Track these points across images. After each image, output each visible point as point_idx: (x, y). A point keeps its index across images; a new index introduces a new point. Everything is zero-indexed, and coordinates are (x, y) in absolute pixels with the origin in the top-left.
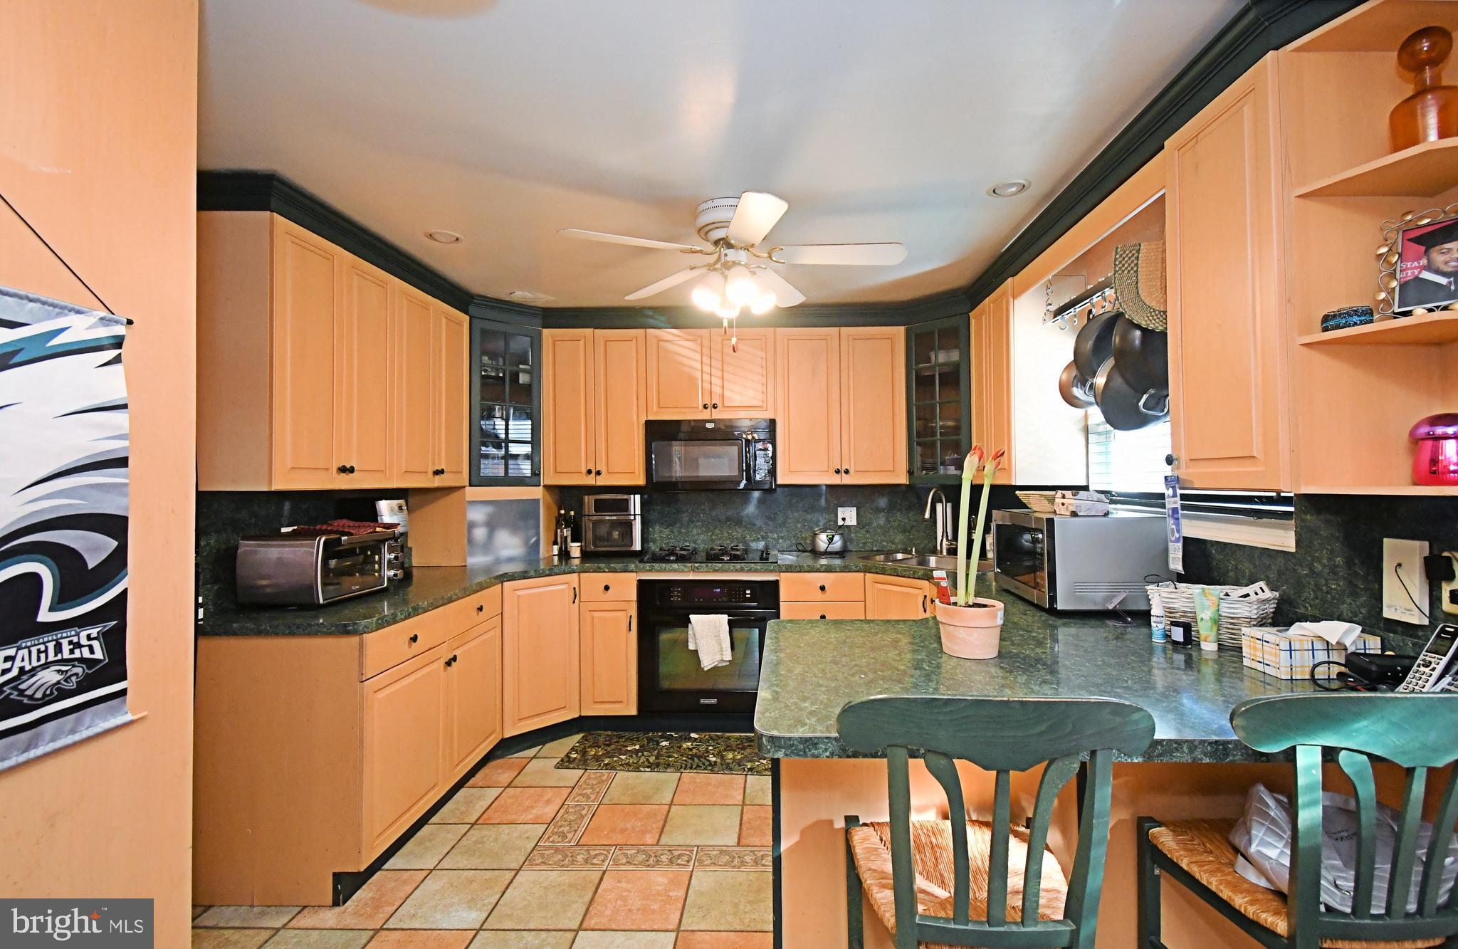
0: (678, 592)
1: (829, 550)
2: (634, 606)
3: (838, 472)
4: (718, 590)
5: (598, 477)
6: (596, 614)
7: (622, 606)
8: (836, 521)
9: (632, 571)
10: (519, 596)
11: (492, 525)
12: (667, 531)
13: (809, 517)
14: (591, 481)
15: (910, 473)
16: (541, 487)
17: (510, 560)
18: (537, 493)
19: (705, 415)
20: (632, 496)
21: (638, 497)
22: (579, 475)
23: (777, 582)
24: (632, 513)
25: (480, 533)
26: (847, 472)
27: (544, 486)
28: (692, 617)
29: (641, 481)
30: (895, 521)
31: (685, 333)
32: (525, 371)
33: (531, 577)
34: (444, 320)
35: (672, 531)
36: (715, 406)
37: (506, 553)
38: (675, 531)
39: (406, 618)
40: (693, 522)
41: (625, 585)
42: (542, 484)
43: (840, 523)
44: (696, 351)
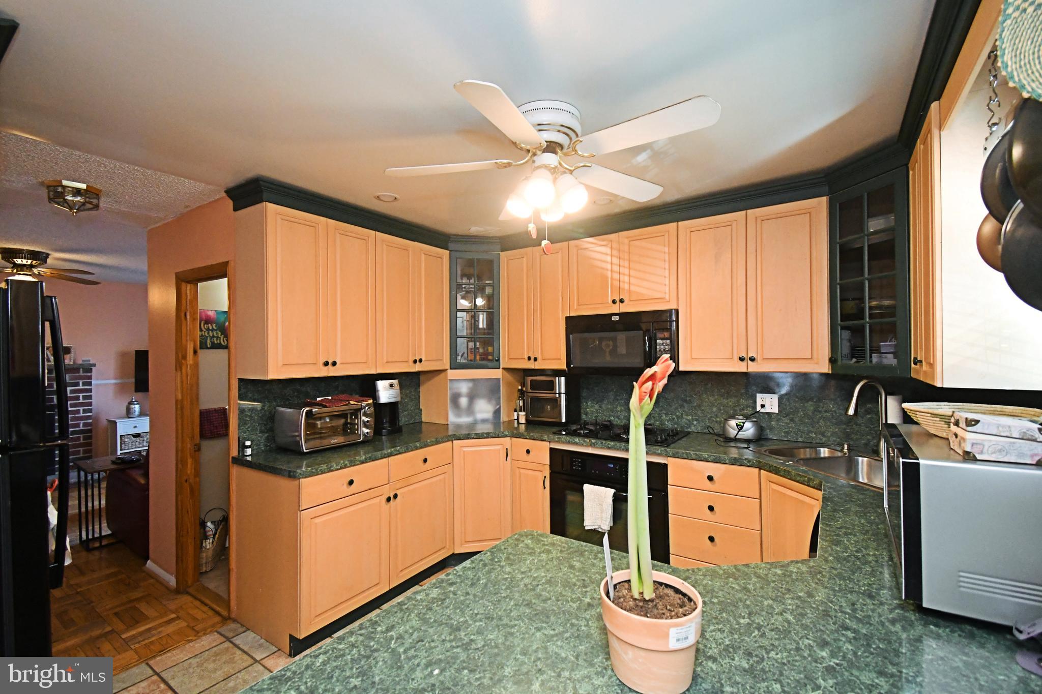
0: (579, 462)
1: (738, 437)
2: (548, 468)
3: (742, 359)
4: (612, 466)
5: (535, 363)
6: (522, 471)
7: (540, 467)
8: (755, 407)
9: (545, 441)
10: (464, 451)
11: (472, 397)
12: (597, 407)
13: (725, 401)
14: (531, 365)
15: (832, 361)
16: (501, 369)
17: (484, 421)
18: (497, 374)
19: (615, 309)
20: (557, 378)
21: (563, 379)
22: (522, 361)
23: (666, 466)
24: (557, 392)
25: (464, 401)
26: (752, 359)
27: (503, 368)
28: (587, 487)
29: (564, 367)
30: (826, 411)
31: (600, 240)
32: (489, 285)
33: (473, 438)
34: (423, 256)
35: (600, 407)
36: (622, 301)
37: (480, 416)
38: (603, 406)
39: (342, 468)
40: (618, 400)
41: (541, 451)
42: (501, 367)
43: (758, 408)
44: (607, 254)
